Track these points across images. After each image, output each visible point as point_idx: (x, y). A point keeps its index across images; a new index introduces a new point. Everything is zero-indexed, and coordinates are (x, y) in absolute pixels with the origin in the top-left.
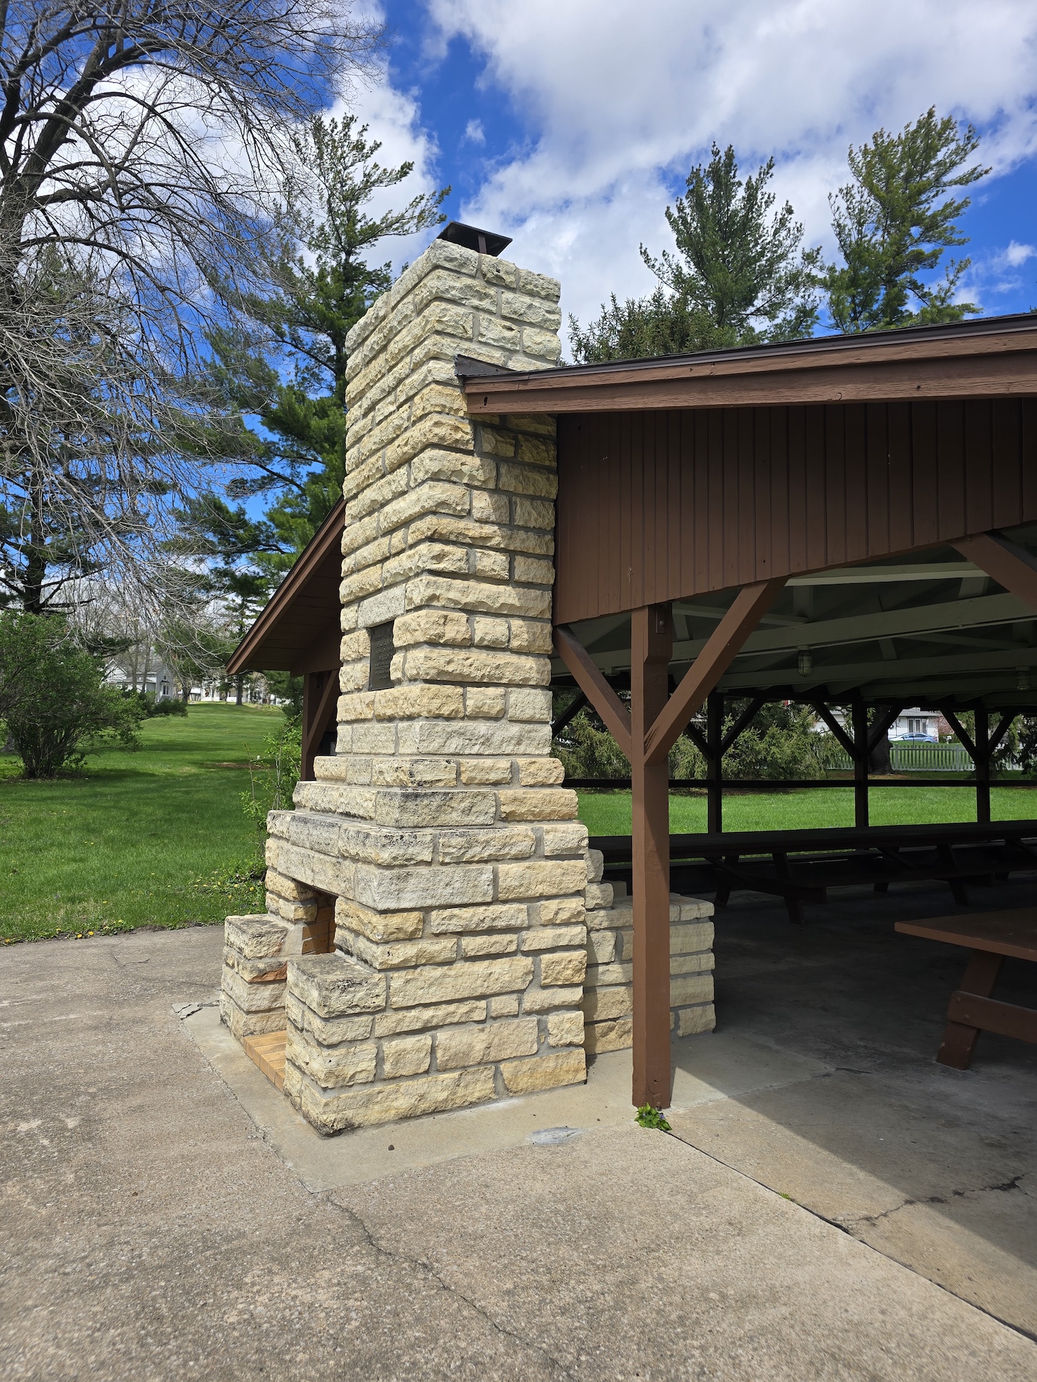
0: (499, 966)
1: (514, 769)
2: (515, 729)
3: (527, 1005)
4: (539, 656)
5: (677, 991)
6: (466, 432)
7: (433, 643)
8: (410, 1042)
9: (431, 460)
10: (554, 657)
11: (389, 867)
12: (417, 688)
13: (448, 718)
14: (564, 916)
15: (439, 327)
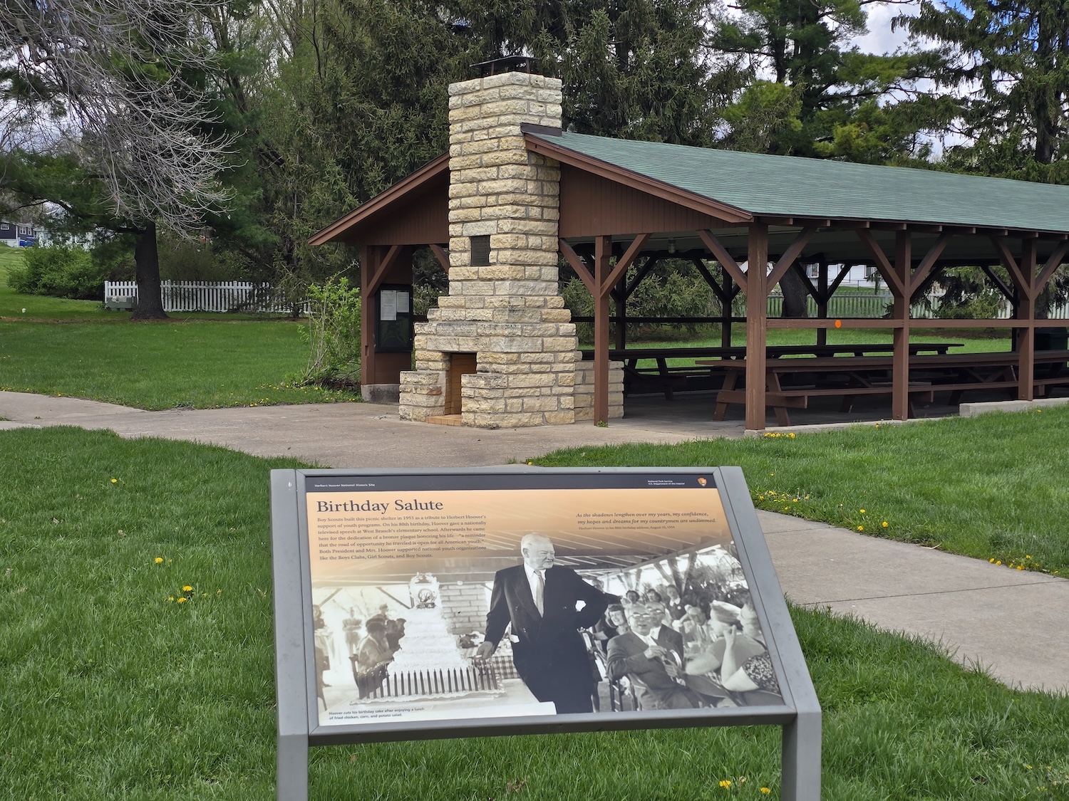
0: (544, 376)
1: (545, 301)
2: (544, 284)
3: (553, 392)
4: (553, 252)
5: (611, 388)
6: (525, 158)
7: (513, 249)
8: (515, 400)
9: (512, 169)
10: (559, 252)
11: (507, 336)
12: (506, 268)
13: (519, 280)
14: (567, 359)
15: (514, 111)
